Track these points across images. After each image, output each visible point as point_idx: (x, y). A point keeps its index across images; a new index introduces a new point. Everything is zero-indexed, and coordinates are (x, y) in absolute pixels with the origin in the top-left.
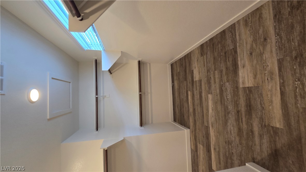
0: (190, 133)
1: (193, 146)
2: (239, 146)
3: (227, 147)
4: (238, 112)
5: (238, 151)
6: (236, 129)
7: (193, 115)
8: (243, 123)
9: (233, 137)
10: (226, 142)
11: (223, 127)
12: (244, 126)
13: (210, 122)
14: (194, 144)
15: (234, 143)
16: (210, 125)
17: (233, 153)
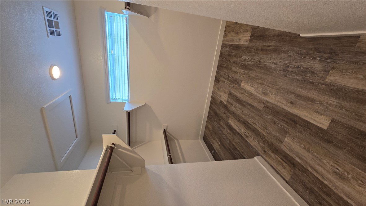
0: (266, 161)
1: (285, 168)
2: (290, 55)
3: (291, 76)
4: (262, 50)
5: (296, 57)
6: (274, 55)
7: (248, 131)
8: (270, 45)
9: (280, 61)
10: (285, 76)
11: (269, 75)
12: (273, 44)
13: (261, 97)
14: (282, 165)
15: (287, 62)
16: (264, 98)
17: (298, 67)
